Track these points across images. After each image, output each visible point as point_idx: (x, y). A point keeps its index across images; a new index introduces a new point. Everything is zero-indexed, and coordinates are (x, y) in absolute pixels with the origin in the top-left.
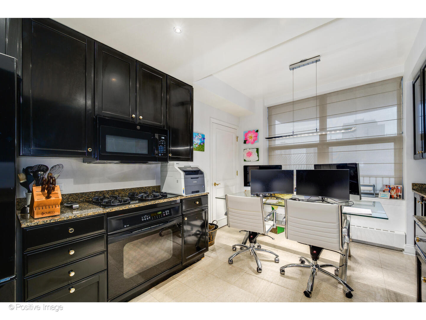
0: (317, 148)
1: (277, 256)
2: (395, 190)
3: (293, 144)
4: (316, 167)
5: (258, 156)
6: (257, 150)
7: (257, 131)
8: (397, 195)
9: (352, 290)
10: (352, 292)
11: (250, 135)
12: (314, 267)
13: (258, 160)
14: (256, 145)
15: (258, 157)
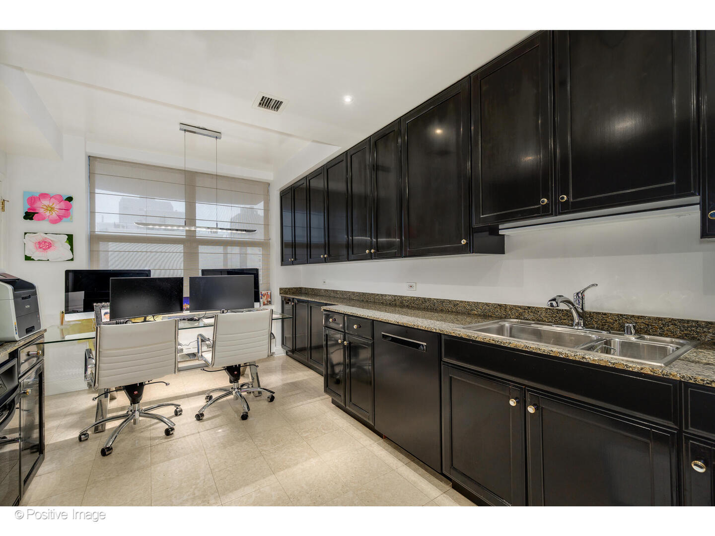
0: (183, 245)
1: (177, 406)
2: (266, 296)
3: (145, 235)
4: (205, 273)
5: (72, 250)
6: (70, 238)
7: (70, 199)
8: (267, 301)
9: (274, 393)
10: (274, 395)
11: (45, 202)
12: (236, 390)
13: (72, 260)
14: (65, 227)
15: (72, 252)
